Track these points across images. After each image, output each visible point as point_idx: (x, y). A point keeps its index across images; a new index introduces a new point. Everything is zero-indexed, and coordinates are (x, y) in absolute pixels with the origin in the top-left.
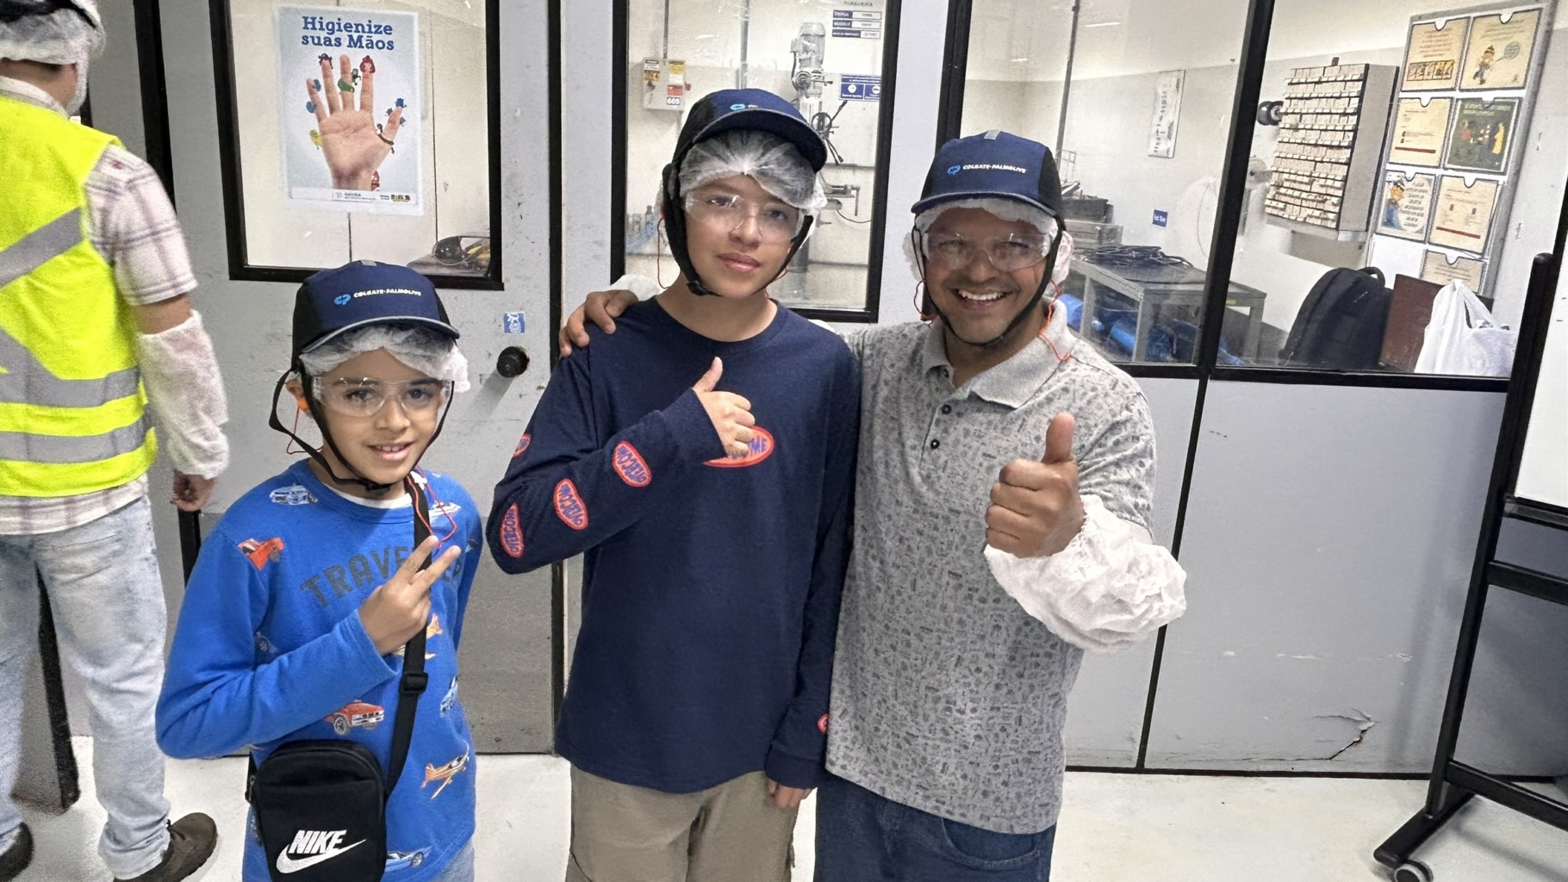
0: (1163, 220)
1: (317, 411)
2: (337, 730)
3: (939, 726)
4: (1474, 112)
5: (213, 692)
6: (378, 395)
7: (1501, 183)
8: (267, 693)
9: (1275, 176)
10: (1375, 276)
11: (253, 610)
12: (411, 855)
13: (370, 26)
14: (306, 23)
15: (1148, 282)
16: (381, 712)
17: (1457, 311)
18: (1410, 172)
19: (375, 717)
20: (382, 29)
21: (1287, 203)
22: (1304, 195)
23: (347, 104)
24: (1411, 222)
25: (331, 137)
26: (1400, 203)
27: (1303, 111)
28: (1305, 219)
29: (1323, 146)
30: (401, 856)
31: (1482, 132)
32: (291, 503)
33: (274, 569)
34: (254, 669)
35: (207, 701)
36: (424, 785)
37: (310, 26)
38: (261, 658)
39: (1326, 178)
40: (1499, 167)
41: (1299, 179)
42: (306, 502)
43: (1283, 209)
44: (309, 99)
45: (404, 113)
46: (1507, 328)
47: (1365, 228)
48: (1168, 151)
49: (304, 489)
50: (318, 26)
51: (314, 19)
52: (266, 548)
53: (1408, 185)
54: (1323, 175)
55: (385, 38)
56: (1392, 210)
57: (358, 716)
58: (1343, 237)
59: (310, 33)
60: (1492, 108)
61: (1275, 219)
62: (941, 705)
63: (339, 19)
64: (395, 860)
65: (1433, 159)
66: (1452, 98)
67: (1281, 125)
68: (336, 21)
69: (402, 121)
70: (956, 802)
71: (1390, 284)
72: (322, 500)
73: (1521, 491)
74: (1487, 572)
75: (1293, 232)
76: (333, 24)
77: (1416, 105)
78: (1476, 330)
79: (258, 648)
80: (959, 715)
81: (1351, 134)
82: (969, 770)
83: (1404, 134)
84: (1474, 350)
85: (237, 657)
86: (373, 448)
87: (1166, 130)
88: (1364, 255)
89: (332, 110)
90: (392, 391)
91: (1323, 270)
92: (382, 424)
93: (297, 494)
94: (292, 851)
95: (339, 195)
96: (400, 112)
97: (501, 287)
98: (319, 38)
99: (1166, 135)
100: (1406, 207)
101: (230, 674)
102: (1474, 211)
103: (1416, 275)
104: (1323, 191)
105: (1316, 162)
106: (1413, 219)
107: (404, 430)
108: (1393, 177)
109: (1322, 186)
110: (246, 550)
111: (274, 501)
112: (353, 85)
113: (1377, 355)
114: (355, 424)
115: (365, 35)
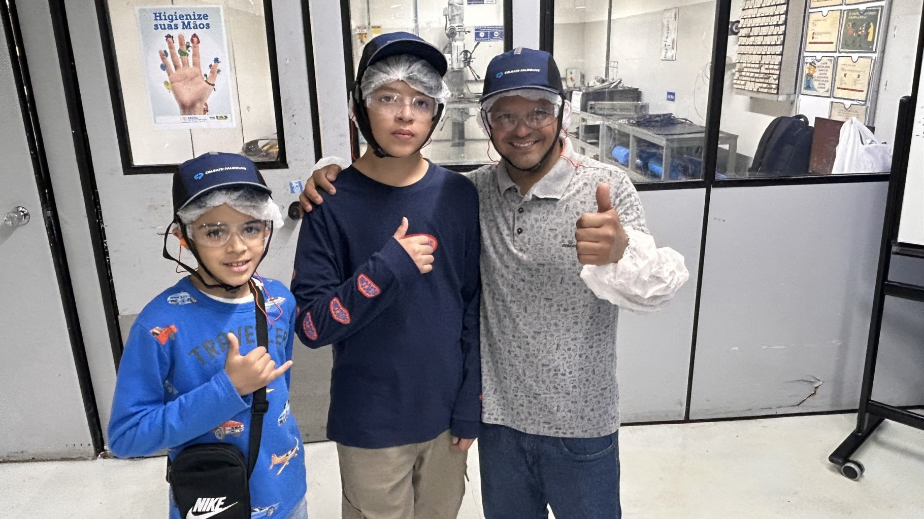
0: (672, 97)
1: (192, 247)
2: (218, 437)
3: (552, 385)
4: (854, 17)
5: (140, 419)
6: (226, 232)
7: (874, 58)
8: (173, 419)
9: (738, 65)
10: (802, 120)
11: (161, 368)
12: (267, 509)
13: (194, 15)
14: (156, 16)
15: (667, 135)
16: (242, 426)
17: (855, 137)
18: (819, 56)
19: (238, 428)
20: (202, 17)
21: (746, 81)
22: (757, 75)
23: (185, 64)
24: (821, 86)
25: (176, 84)
26: (814, 75)
27: (752, 25)
28: (758, 89)
29: (766, 45)
30: (261, 510)
31: (860, 28)
32: (180, 304)
33: (172, 344)
34: (165, 404)
35: (138, 424)
36: (271, 467)
37: (158, 18)
38: (167, 398)
39: (769, 64)
40: (872, 49)
41: (753, 66)
42: (189, 302)
43: (745, 85)
44: (161, 62)
45: (220, 66)
46: (885, 143)
47: (794, 92)
48: (672, 57)
49: (188, 294)
50: (163, 18)
51: (160, 14)
52: (166, 332)
53: (818, 64)
54: (767, 62)
55: (204, 22)
56: (809, 81)
57: (229, 428)
58: (781, 98)
59: (159, 22)
60: (865, 14)
61: (741, 91)
62: (552, 372)
63: (175, 13)
64: (257, 512)
65: (832, 47)
66: (841, 10)
67: (739, 35)
68: (173, 14)
69: (219, 71)
70: (567, 426)
71: (812, 124)
72: (198, 300)
73: (900, 239)
74: (884, 287)
75: (751, 98)
76: (172, 16)
77: (819, 16)
78: (867, 146)
79: (166, 390)
80: (562, 377)
81: (782, 36)
82: (571, 406)
83: (814, 33)
84: (867, 158)
85: (155, 398)
86: (227, 265)
87: (671, 44)
88: (794, 109)
89: (176, 67)
90: (234, 229)
91: (771, 119)
92: (230, 249)
93: (184, 297)
94: (195, 510)
95: (184, 119)
96: (216, 66)
97: (286, 166)
98: (164, 25)
99: (671, 47)
100: (818, 77)
101: (150, 408)
102: (859, 76)
103: (827, 117)
104: (768, 72)
105: (762, 55)
106: (822, 84)
107: (244, 252)
108: (809, 60)
109: (767, 69)
110: (154, 333)
111: (170, 303)
112: (187, 51)
113: (807, 166)
114: (215, 252)
115: (192, 21)
